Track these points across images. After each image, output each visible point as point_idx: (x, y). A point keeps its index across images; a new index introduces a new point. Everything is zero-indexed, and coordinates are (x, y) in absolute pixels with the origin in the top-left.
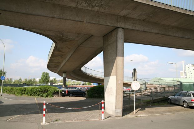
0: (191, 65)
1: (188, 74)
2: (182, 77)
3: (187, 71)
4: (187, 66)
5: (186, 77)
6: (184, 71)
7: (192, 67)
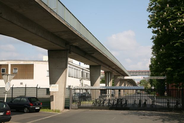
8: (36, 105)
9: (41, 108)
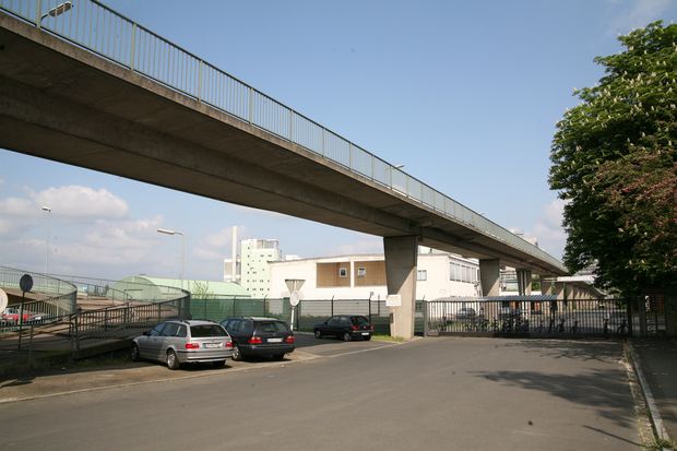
0: (255, 240)
1: (244, 268)
2: (229, 276)
3: (244, 261)
4: (245, 243)
5: (238, 277)
6: (233, 260)
7: (258, 247)
8: (362, 329)
9: (371, 334)
